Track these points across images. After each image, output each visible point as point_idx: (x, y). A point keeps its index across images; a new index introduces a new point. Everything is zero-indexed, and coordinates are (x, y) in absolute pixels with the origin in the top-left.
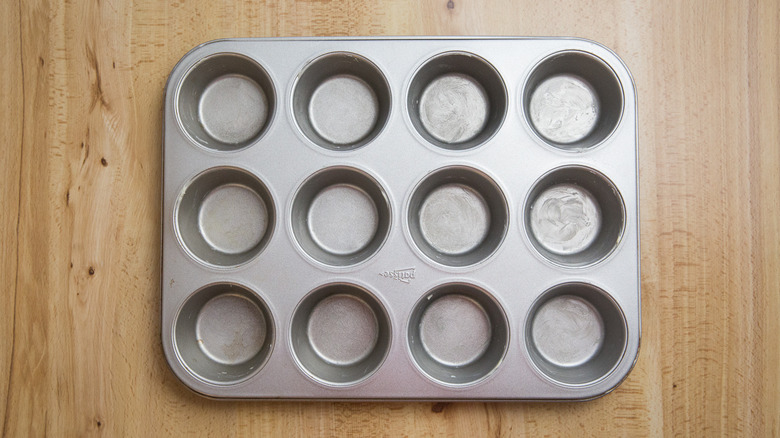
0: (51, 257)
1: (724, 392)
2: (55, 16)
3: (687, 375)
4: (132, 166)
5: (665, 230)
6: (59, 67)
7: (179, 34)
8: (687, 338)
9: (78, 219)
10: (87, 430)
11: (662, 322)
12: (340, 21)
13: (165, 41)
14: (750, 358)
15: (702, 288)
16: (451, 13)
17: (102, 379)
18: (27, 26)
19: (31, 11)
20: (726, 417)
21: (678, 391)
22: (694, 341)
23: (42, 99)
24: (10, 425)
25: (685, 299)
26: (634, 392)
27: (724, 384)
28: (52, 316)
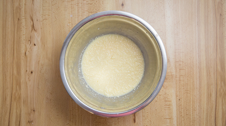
0: (21, 69)
1: (192, 101)
2: (22, 8)
3: (182, 97)
4: (42, 45)
5: (177, 61)
6: (23, 21)
7: (54, 12)
8: (182, 88)
9: (28, 59)
10: (31, 112)
11: (176, 84)
12: (95, 9)
13: (50, 14)
14: (198, 93)
15: (186, 75)
16: (123, 7)
17: (35, 100)
18: (15, 10)
19: (16, 7)
20: (192, 107)
21: (180, 101)
22: (184, 88)
23: (19, 29)
24: (11, 111)
25: (182, 78)
26: (169, 101)
27: (192, 99)
28: (22, 84)
